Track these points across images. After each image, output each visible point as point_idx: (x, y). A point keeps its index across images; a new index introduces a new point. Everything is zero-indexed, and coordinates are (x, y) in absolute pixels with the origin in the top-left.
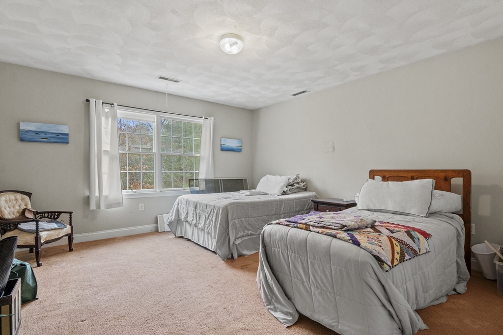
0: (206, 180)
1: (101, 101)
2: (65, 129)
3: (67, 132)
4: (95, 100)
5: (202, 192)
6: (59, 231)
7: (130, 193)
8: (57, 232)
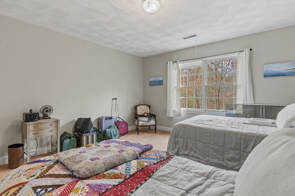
0: (243, 105)
1: (172, 62)
2: (161, 79)
3: (162, 80)
4: (169, 62)
5: (237, 115)
6: (147, 122)
7: (187, 110)
8: (146, 123)
